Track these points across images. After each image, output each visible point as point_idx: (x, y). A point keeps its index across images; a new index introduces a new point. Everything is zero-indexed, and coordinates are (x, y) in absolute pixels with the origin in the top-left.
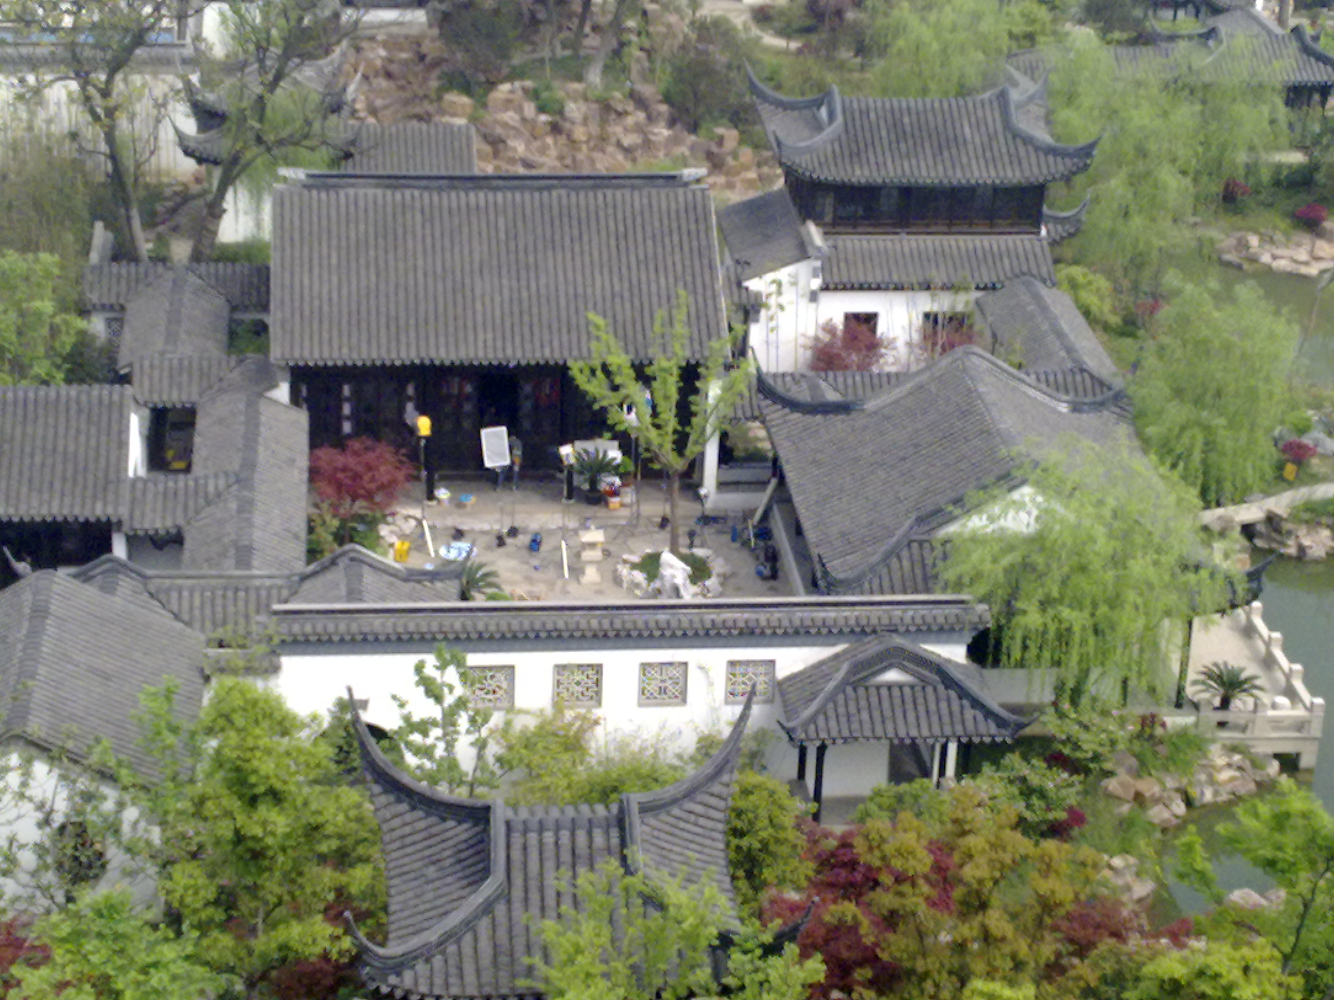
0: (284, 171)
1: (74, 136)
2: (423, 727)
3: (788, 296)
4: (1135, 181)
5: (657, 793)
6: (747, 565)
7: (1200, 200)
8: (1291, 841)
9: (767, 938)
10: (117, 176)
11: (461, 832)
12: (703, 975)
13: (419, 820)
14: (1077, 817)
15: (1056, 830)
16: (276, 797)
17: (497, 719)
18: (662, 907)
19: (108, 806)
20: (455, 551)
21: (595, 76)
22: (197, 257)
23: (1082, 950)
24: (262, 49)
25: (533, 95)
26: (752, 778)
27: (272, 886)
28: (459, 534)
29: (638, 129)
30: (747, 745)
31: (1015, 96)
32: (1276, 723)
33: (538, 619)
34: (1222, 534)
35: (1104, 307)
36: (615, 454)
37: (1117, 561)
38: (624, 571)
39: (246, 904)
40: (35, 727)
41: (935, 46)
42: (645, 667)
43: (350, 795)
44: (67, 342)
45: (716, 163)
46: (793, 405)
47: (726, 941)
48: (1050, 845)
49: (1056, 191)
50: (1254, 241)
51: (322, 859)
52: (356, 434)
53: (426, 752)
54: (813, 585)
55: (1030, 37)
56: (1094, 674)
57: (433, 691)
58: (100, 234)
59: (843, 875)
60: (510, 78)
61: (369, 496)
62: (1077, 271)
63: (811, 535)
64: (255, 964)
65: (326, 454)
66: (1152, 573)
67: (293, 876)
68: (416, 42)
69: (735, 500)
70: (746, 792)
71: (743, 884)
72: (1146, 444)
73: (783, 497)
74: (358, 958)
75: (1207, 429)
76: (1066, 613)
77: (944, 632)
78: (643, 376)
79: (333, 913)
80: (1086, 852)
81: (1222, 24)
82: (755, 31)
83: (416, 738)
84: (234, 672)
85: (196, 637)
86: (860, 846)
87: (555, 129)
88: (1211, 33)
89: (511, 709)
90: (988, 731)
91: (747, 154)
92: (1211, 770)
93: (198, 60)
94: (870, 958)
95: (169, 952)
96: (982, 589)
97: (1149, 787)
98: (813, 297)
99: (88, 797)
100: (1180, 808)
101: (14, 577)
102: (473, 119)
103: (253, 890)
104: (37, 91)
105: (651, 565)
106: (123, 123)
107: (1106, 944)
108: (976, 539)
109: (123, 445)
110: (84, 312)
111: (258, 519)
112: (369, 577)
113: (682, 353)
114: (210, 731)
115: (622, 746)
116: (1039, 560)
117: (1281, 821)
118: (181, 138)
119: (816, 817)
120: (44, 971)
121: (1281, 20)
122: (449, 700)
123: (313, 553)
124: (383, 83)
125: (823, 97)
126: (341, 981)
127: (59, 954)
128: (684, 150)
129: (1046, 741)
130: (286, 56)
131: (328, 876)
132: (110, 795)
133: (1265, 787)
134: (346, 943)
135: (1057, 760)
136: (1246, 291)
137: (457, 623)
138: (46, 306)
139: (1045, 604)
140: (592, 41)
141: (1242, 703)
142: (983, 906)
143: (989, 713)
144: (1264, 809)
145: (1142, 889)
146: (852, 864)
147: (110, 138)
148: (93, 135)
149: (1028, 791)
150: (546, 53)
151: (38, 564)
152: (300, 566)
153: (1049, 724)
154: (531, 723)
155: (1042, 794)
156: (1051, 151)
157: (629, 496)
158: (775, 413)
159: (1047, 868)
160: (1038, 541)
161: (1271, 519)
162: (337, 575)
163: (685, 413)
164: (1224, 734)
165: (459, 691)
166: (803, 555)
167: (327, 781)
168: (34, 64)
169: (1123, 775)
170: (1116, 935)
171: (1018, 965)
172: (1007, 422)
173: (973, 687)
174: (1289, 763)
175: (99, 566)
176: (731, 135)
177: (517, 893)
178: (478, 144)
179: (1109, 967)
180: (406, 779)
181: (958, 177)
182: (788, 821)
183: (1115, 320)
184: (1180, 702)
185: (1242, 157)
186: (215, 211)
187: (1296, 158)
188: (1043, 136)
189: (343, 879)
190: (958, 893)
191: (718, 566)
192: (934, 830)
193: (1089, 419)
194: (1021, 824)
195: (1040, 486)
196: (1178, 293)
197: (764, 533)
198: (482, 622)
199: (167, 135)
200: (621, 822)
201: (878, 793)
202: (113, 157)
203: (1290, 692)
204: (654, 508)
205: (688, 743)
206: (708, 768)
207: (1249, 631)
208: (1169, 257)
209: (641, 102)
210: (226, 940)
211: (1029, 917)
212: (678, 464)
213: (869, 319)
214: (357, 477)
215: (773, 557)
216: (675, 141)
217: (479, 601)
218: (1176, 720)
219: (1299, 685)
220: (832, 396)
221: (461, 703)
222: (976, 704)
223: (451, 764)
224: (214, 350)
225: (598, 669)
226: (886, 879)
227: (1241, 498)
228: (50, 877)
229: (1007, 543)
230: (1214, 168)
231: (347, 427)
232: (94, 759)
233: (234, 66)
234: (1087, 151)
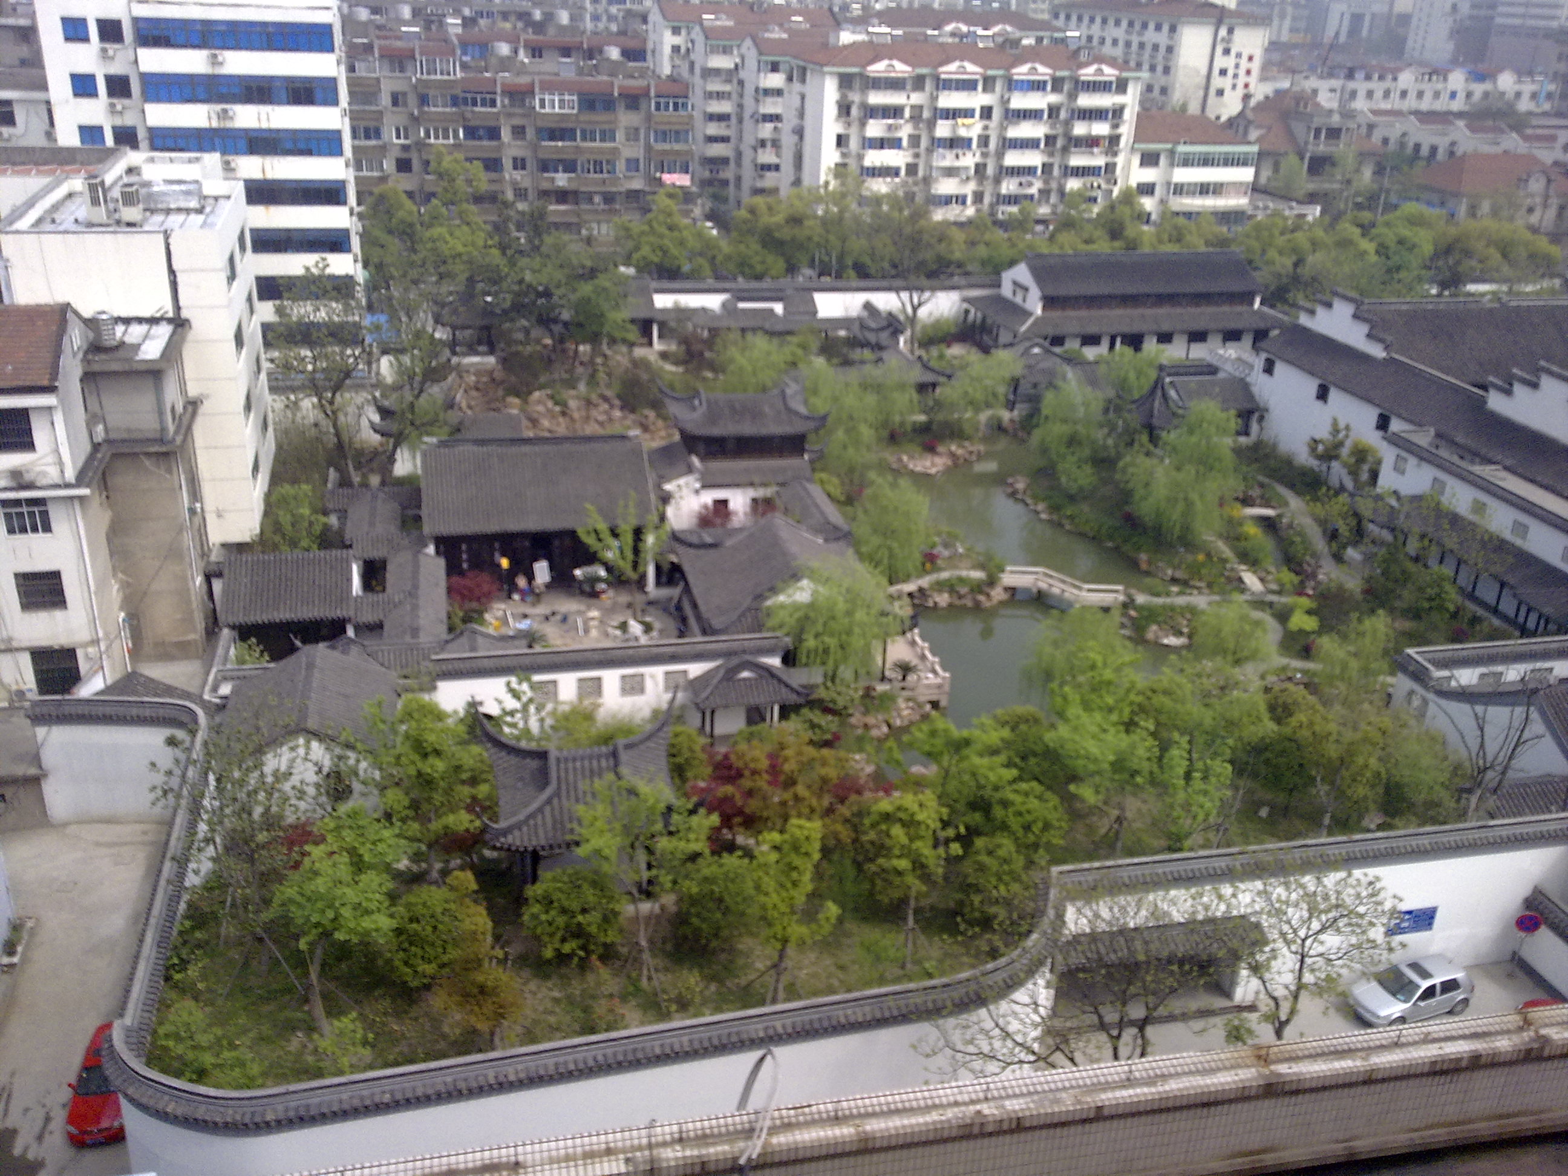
0: (426, 439)
1: (316, 425)
2: (512, 713)
3: (685, 491)
4: (848, 431)
5: (632, 739)
6: (672, 625)
7: (880, 440)
8: (939, 742)
9: (690, 806)
10: (340, 445)
11: (533, 764)
12: (659, 826)
13: (514, 760)
14: (837, 737)
15: (827, 744)
16: (437, 753)
17: (549, 707)
18: (637, 795)
19: (352, 762)
20: (524, 625)
21: (582, 387)
22: (383, 483)
23: (842, 801)
24: (411, 378)
25: (552, 397)
26: (679, 728)
27: (438, 798)
28: (525, 616)
29: (606, 412)
30: (676, 713)
31: (789, 392)
32: (929, 686)
33: (569, 656)
34: (899, 597)
35: (837, 492)
36: (602, 573)
37: (849, 613)
38: (610, 630)
39: (425, 807)
40: (312, 724)
41: (750, 369)
42: (623, 677)
43: (476, 749)
44: (317, 529)
45: (645, 428)
46: (691, 545)
47: (670, 809)
48: (825, 752)
49: (811, 437)
50: (905, 458)
51: (463, 782)
52: (471, 567)
53: (513, 725)
54: (704, 632)
55: (794, 364)
56: (842, 668)
57: (516, 695)
58: (332, 474)
59: (726, 772)
60: (541, 388)
61: (478, 599)
62: (824, 476)
63: (702, 608)
64: (433, 837)
65: (455, 579)
66: (865, 619)
67: (448, 791)
68: (491, 373)
69: (665, 592)
70: (676, 735)
71: (677, 781)
72: (861, 557)
73: (687, 589)
74: (484, 829)
75: (890, 549)
76: (827, 639)
77: (770, 652)
78: (615, 534)
79: (470, 809)
80: (842, 754)
81: (885, 355)
82: (661, 363)
83: (508, 719)
84: (412, 691)
85: (393, 675)
86: (733, 757)
87: (564, 414)
88: (880, 360)
89: (557, 702)
90: (793, 698)
91: (660, 423)
92: (898, 710)
93: (379, 384)
94: (740, 812)
95: (386, 833)
96: (785, 630)
97: (871, 720)
98: (697, 492)
99: (340, 758)
100: (885, 729)
101: (293, 649)
102: (522, 410)
103: (429, 800)
104: (296, 403)
105: (624, 626)
106: (341, 418)
107: (853, 797)
108: (782, 606)
109: (349, 580)
110: (325, 513)
111: (422, 614)
112: (480, 640)
113: (634, 522)
114: (402, 722)
115: (614, 716)
116: (812, 615)
117: (933, 733)
118: (373, 425)
119: (712, 745)
120: (322, 847)
121: (912, 352)
122: (524, 699)
123: (451, 629)
124: (474, 393)
125: (696, 394)
126: (476, 843)
127: (330, 838)
128: (628, 422)
129: (820, 701)
130: (423, 383)
131: (466, 791)
132: (352, 756)
133: (925, 717)
134: (478, 823)
135: (827, 710)
136: (903, 482)
137: (527, 661)
138: (306, 511)
139: (817, 636)
140: (580, 370)
141: (912, 678)
142: (794, 783)
143: (792, 689)
144: (925, 727)
145: (870, 769)
146: (730, 767)
147: (335, 426)
148: (327, 425)
149: (813, 726)
150: (556, 376)
151: (304, 642)
152: (445, 636)
153: (821, 693)
154: (566, 708)
155: (820, 727)
156: (807, 418)
157: (611, 593)
158: (681, 549)
159: (824, 763)
160: (811, 606)
161: (921, 590)
162: (464, 640)
163: (636, 551)
164: (905, 693)
165: (530, 694)
166: (699, 617)
167: (463, 743)
168: (293, 390)
169: (857, 715)
170: (859, 792)
171: (813, 811)
172: (794, 548)
173: (785, 677)
174: (935, 705)
175: (340, 643)
176: (651, 414)
177: (564, 793)
178: (525, 423)
179: (855, 809)
180: (503, 740)
181: (764, 431)
182: (697, 748)
183: (842, 498)
184: (883, 679)
185: (897, 418)
186: (392, 460)
187: (922, 418)
188: (803, 410)
189: (474, 791)
190: (782, 778)
191: (657, 625)
192: (768, 748)
193: (834, 546)
194: (811, 742)
195: (811, 578)
196: (872, 483)
197: (679, 608)
198: (540, 660)
199: (364, 423)
200: (614, 754)
201: (741, 732)
202: (338, 434)
203: (934, 672)
204: (624, 598)
205: (646, 713)
206: (657, 725)
207: (913, 643)
208: (867, 467)
209: (605, 399)
210: (416, 826)
211: (816, 787)
212: (634, 576)
213: (724, 503)
214: (470, 590)
215: (684, 620)
216: (624, 418)
217: (538, 649)
218: (881, 688)
219: (938, 668)
220: (708, 540)
221: (531, 700)
222: (787, 686)
223: (527, 731)
224: (393, 529)
225: (599, 679)
226: (747, 773)
227: (907, 579)
228: (324, 799)
229: (797, 607)
230: (885, 424)
231: (465, 566)
232: (342, 738)
233: (397, 387)
234: (824, 418)
